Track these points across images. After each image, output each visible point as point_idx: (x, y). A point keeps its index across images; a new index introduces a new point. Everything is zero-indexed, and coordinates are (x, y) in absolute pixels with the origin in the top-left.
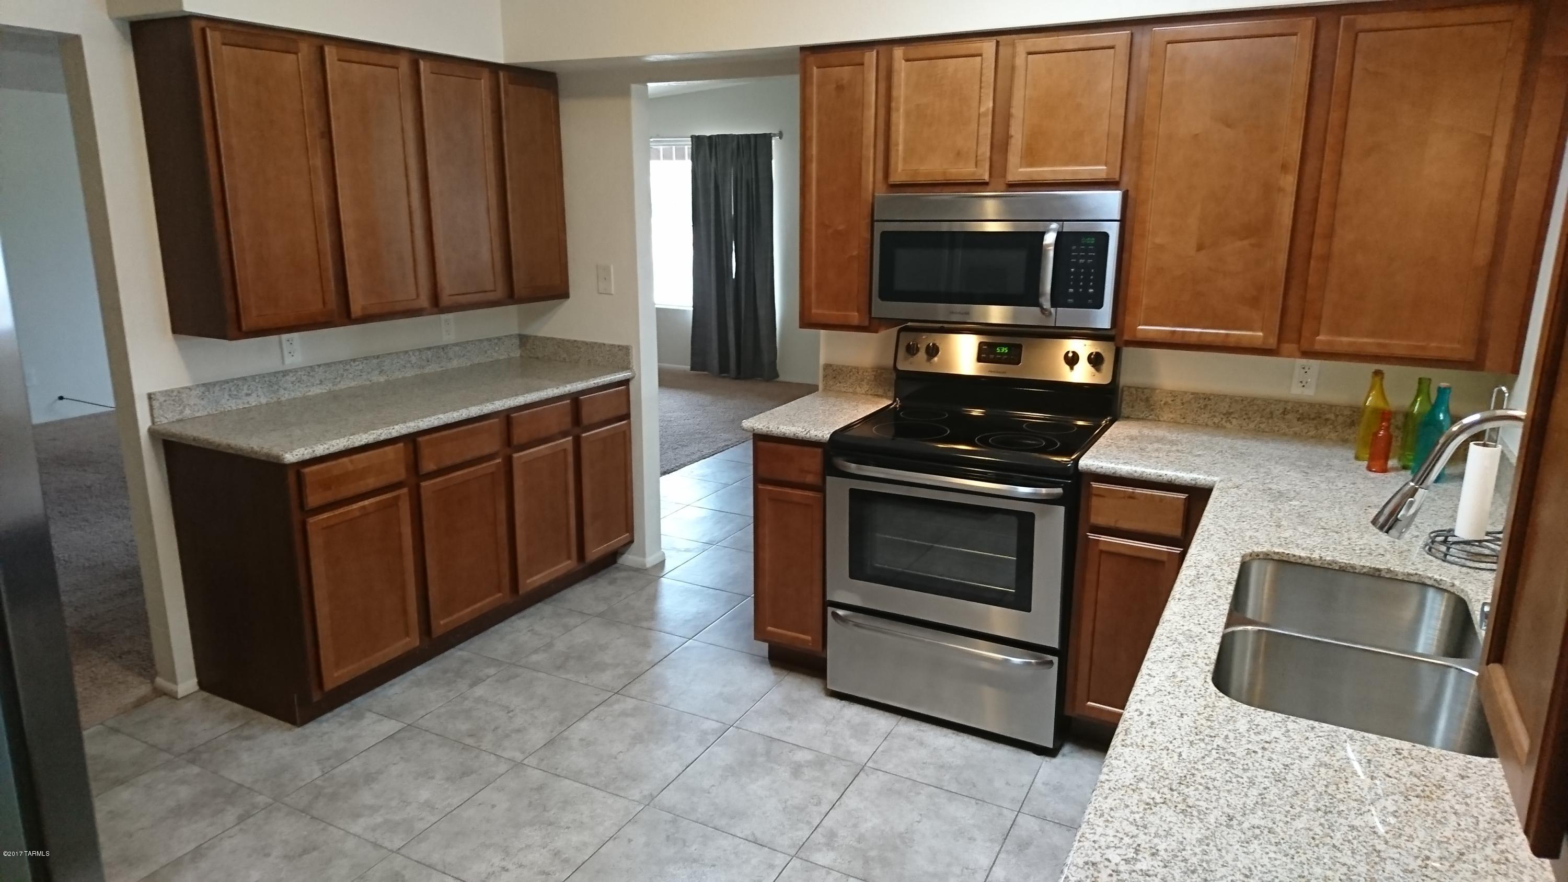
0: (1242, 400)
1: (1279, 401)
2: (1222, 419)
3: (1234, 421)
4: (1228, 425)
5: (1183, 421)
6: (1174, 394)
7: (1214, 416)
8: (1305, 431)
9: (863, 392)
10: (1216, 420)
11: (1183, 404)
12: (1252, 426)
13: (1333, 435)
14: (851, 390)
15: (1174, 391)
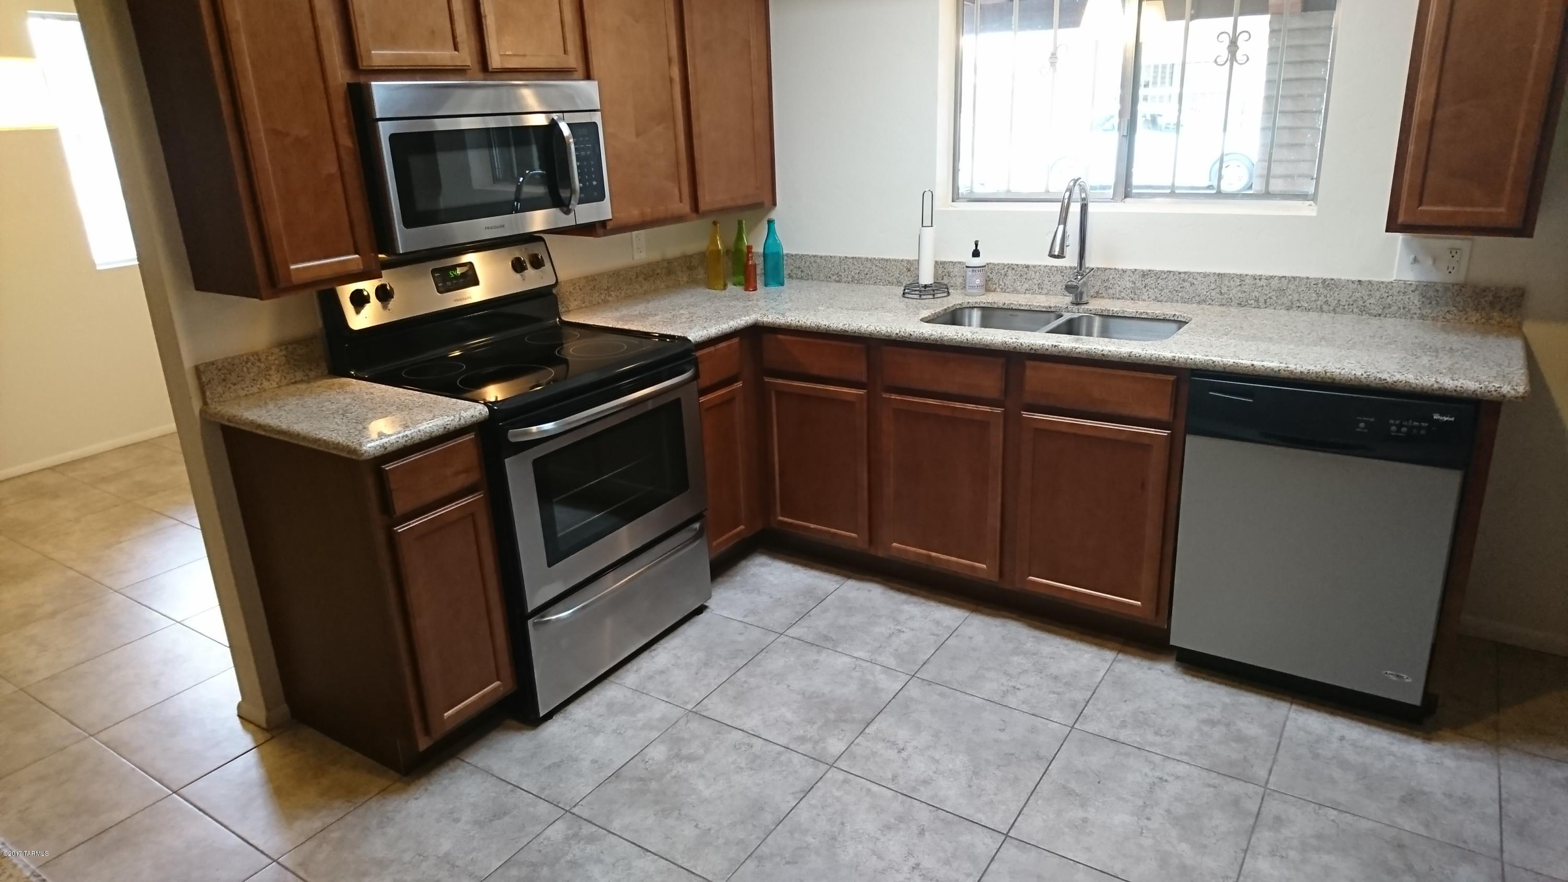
0: (614, 274)
1: (632, 268)
2: (606, 294)
3: (613, 294)
4: (610, 298)
5: (584, 305)
6: (573, 282)
7: (601, 294)
8: (649, 287)
9: (275, 385)
10: (603, 297)
11: (581, 289)
12: (623, 294)
13: (663, 286)
14: (255, 389)
15: (572, 280)
